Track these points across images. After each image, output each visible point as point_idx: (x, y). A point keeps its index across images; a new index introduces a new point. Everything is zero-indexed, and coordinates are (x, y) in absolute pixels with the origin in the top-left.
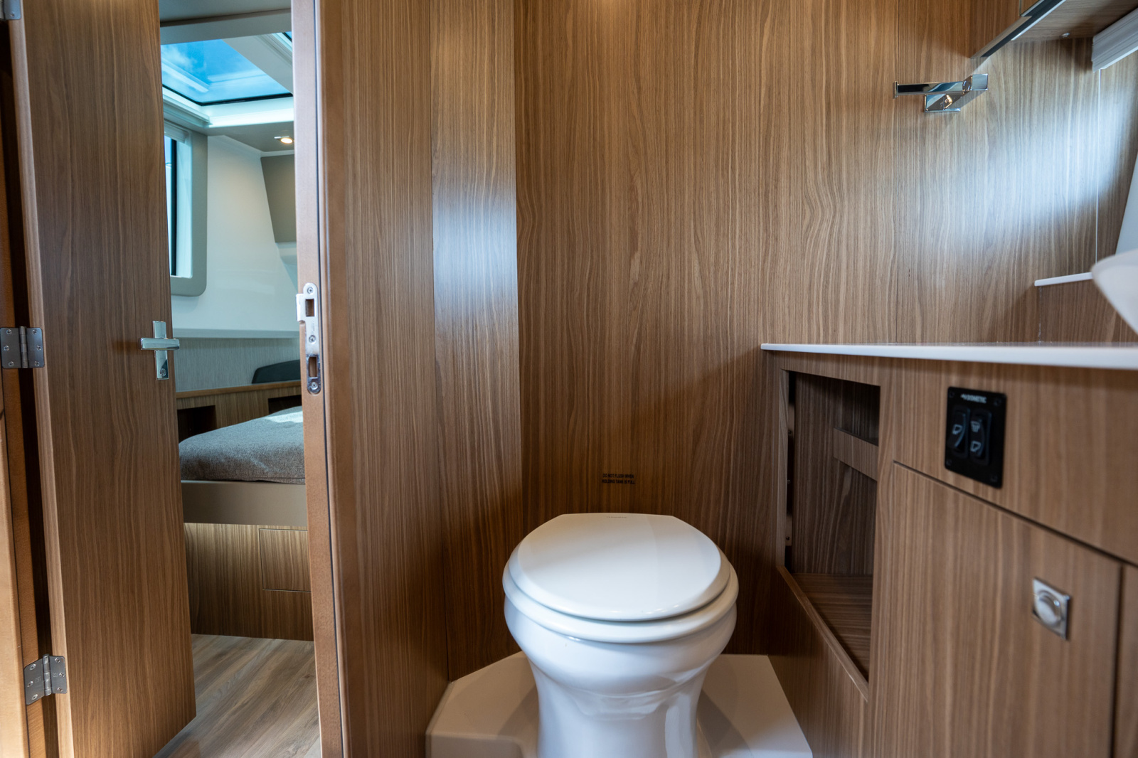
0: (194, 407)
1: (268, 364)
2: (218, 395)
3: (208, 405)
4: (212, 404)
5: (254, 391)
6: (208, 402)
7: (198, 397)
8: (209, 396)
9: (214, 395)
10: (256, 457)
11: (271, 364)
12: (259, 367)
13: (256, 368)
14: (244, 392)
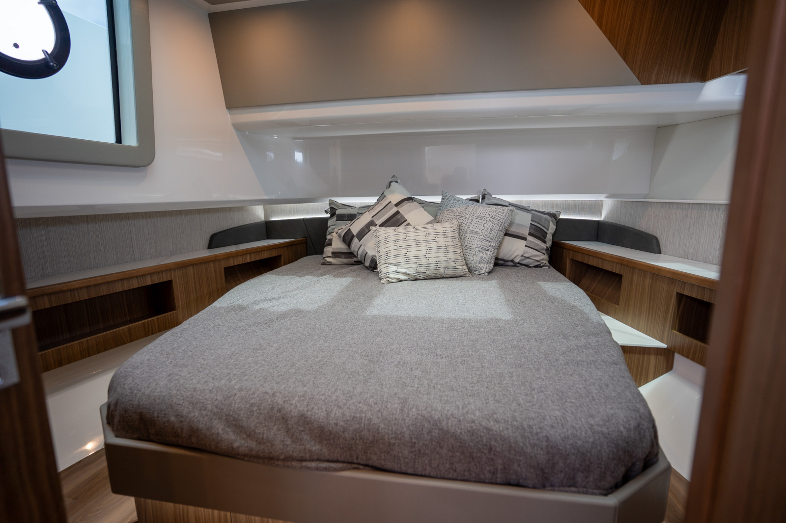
0: (150, 284)
1: (222, 230)
2: (174, 269)
3: (165, 280)
4: (169, 279)
5: (210, 261)
6: (165, 278)
7: (154, 273)
8: (166, 271)
9: (170, 270)
10: (220, 419)
11: (225, 229)
12: (214, 233)
13: (211, 234)
14: (201, 263)
